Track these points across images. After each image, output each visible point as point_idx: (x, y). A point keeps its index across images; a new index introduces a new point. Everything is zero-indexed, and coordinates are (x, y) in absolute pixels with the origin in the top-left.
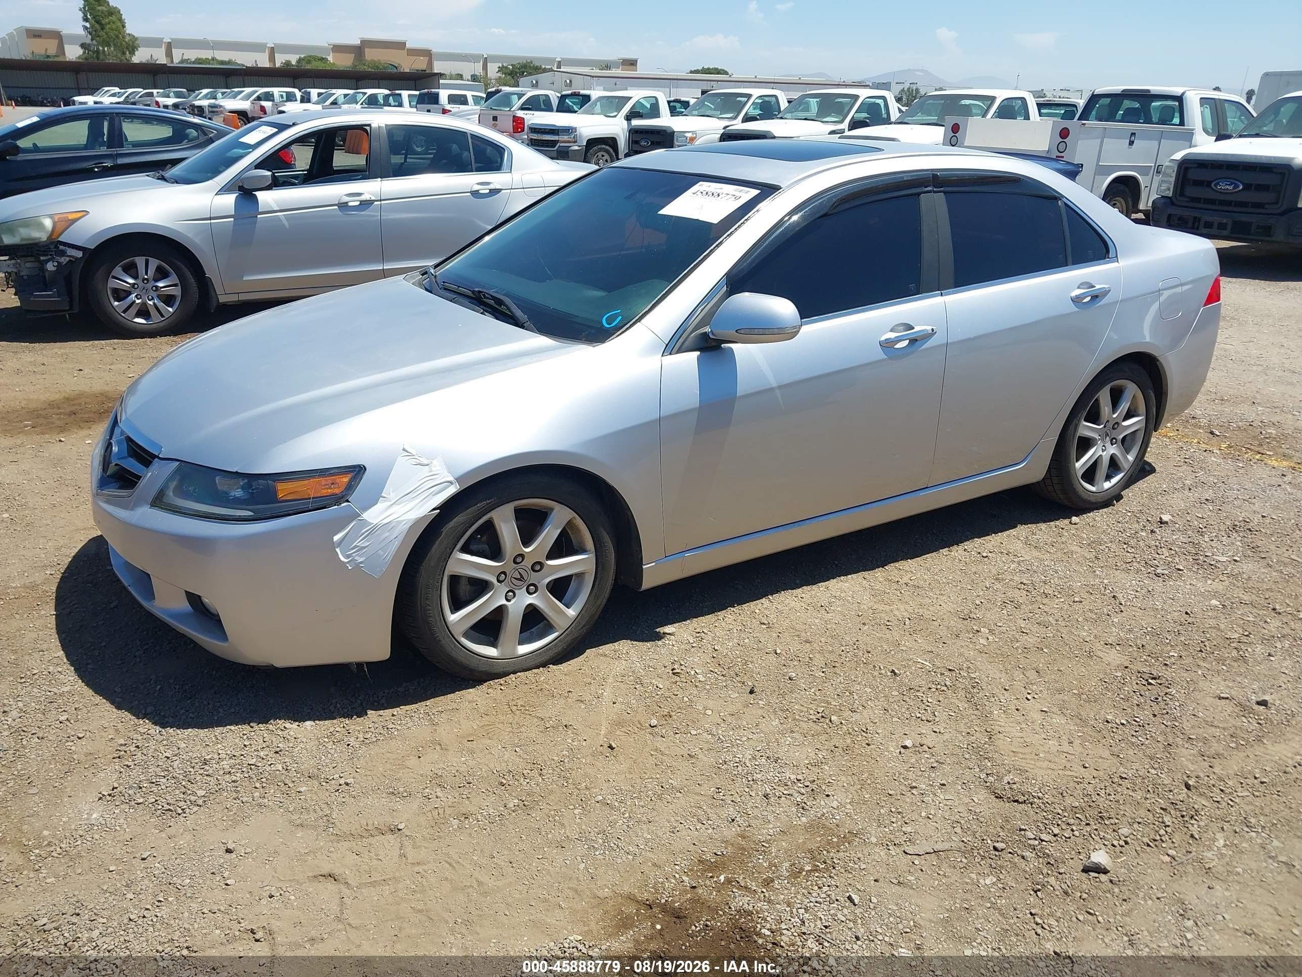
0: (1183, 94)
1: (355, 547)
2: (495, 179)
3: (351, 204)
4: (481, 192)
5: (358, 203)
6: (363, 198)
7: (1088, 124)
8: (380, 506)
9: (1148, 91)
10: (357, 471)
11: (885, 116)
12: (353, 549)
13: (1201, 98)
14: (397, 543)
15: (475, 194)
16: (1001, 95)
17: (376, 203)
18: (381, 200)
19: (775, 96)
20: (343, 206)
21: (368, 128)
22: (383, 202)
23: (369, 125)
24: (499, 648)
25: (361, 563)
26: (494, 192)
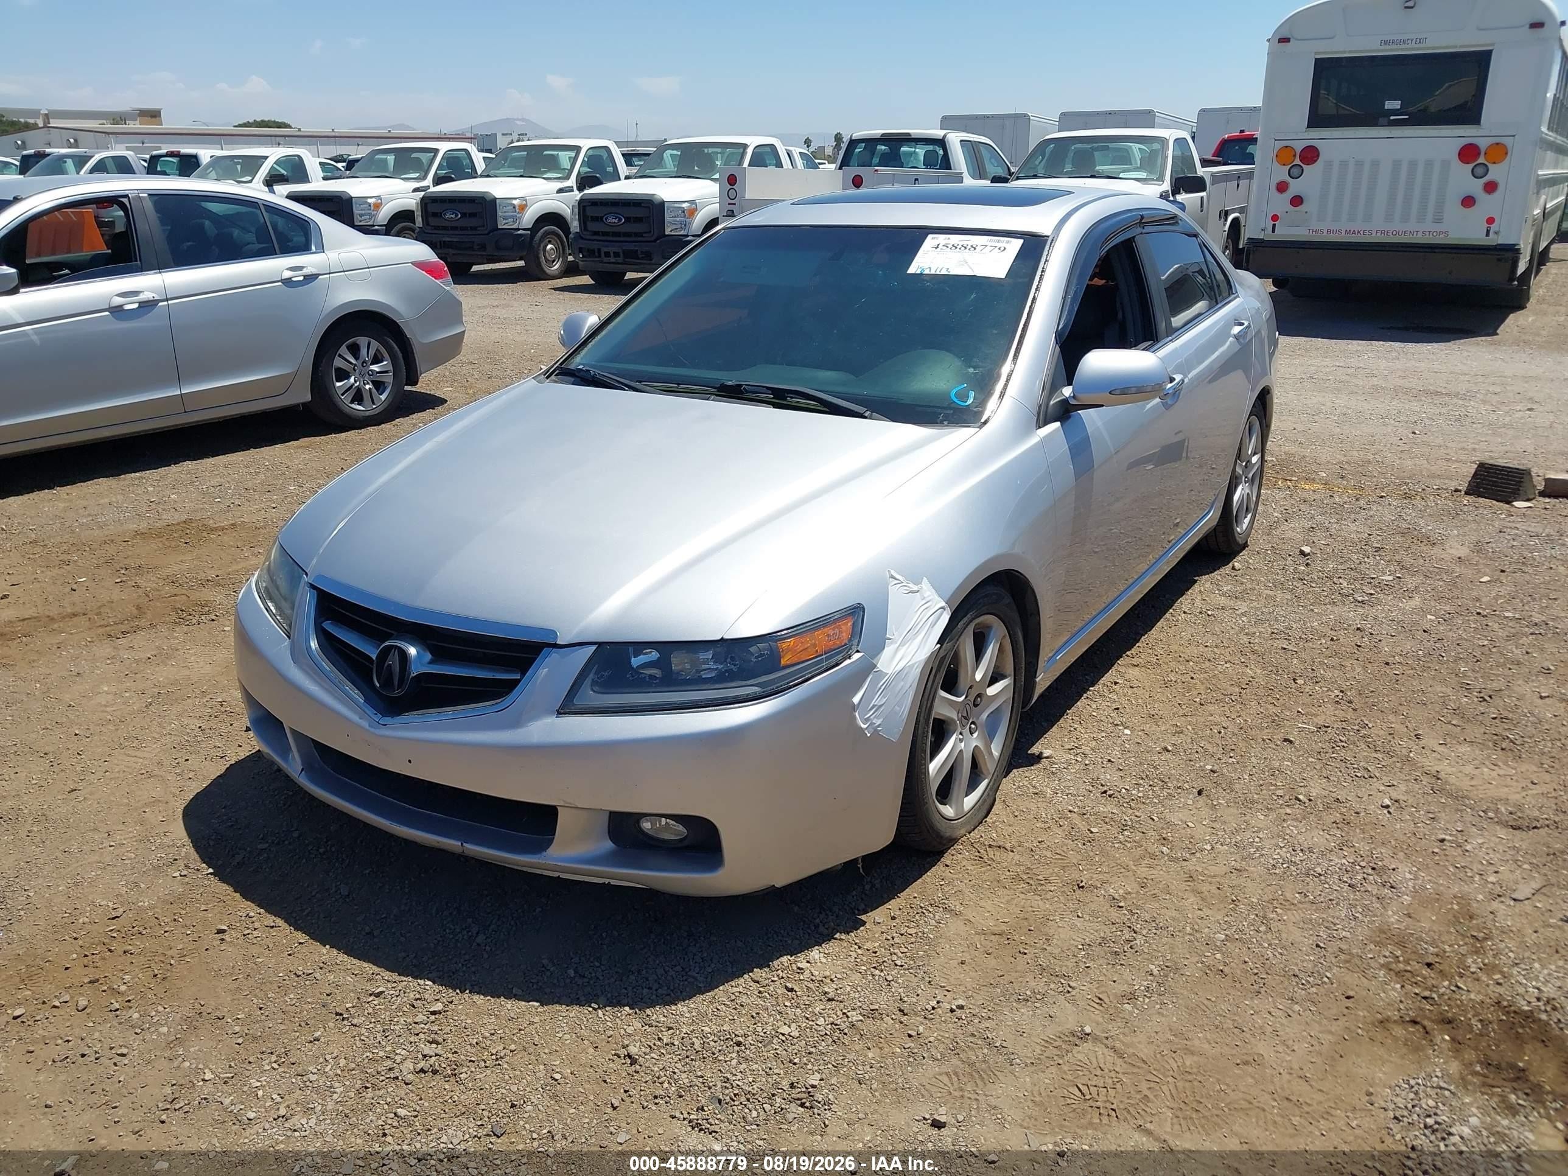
0: (945, 136)
1: (874, 706)
2: (309, 262)
3: (127, 307)
4: (294, 279)
5: (136, 306)
6: (143, 297)
7: (881, 170)
8: (888, 651)
9: (909, 134)
10: (856, 611)
11: (610, 169)
12: (871, 710)
13: (961, 141)
14: (912, 694)
15: (287, 282)
16: (753, 142)
17: (161, 304)
18: (167, 300)
19: (465, 150)
20: (117, 311)
21: (125, 200)
22: (170, 302)
23: (126, 196)
24: (953, 806)
25: (879, 726)
26: (310, 278)
